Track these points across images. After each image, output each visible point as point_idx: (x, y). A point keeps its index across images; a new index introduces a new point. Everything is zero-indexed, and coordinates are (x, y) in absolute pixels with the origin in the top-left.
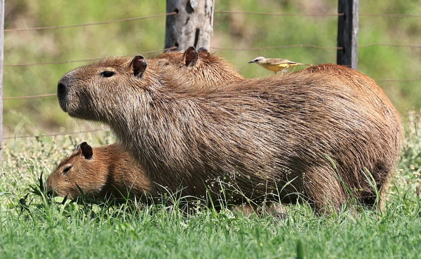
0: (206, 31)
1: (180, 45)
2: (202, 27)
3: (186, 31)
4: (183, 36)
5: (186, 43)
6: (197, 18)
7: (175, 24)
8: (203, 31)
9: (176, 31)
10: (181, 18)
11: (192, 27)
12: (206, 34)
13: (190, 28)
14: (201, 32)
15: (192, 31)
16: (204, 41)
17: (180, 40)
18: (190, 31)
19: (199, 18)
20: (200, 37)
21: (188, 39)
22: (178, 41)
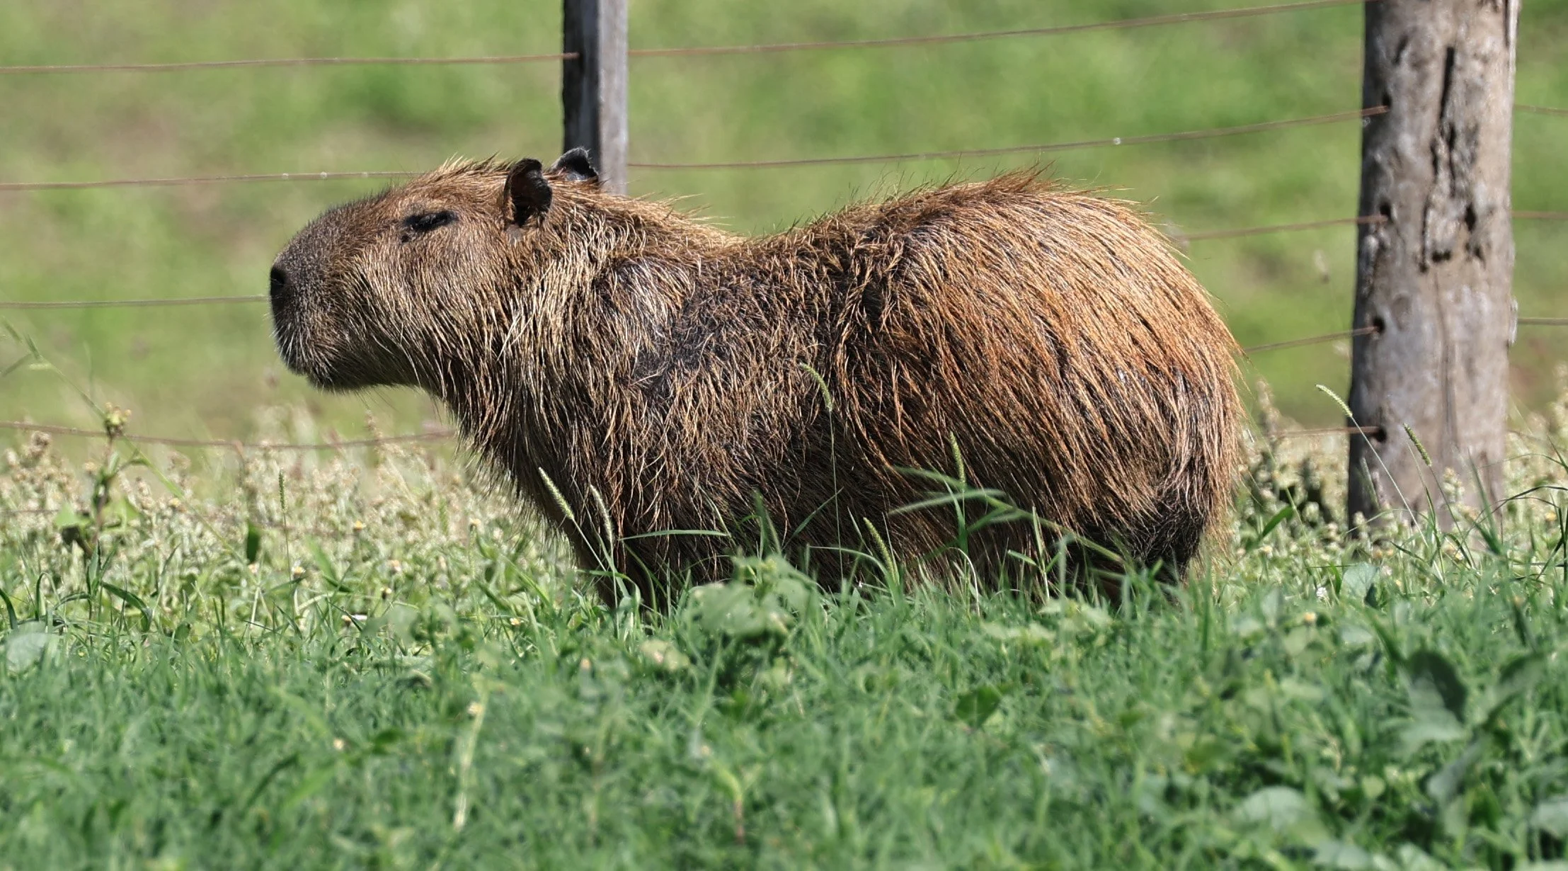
0: (1475, 56)
1: (1395, 103)
2: (1461, 43)
3: (1414, 54)
4: (1405, 71)
5: (1412, 93)
6: (1451, 16)
7: (1380, 33)
8: (1464, 55)
9: (1384, 55)
10: (1397, 12)
11: (1432, 42)
12: (1477, 66)
13: (1425, 44)
14: (1458, 60)
15: (1433, 56)
16: (1473, 91)
17: (1396, 86)
18: (1425, 54)
19: (1455, 11)
20: (1458, 77)
21: (1422, 80)
22: (1391, 90)
